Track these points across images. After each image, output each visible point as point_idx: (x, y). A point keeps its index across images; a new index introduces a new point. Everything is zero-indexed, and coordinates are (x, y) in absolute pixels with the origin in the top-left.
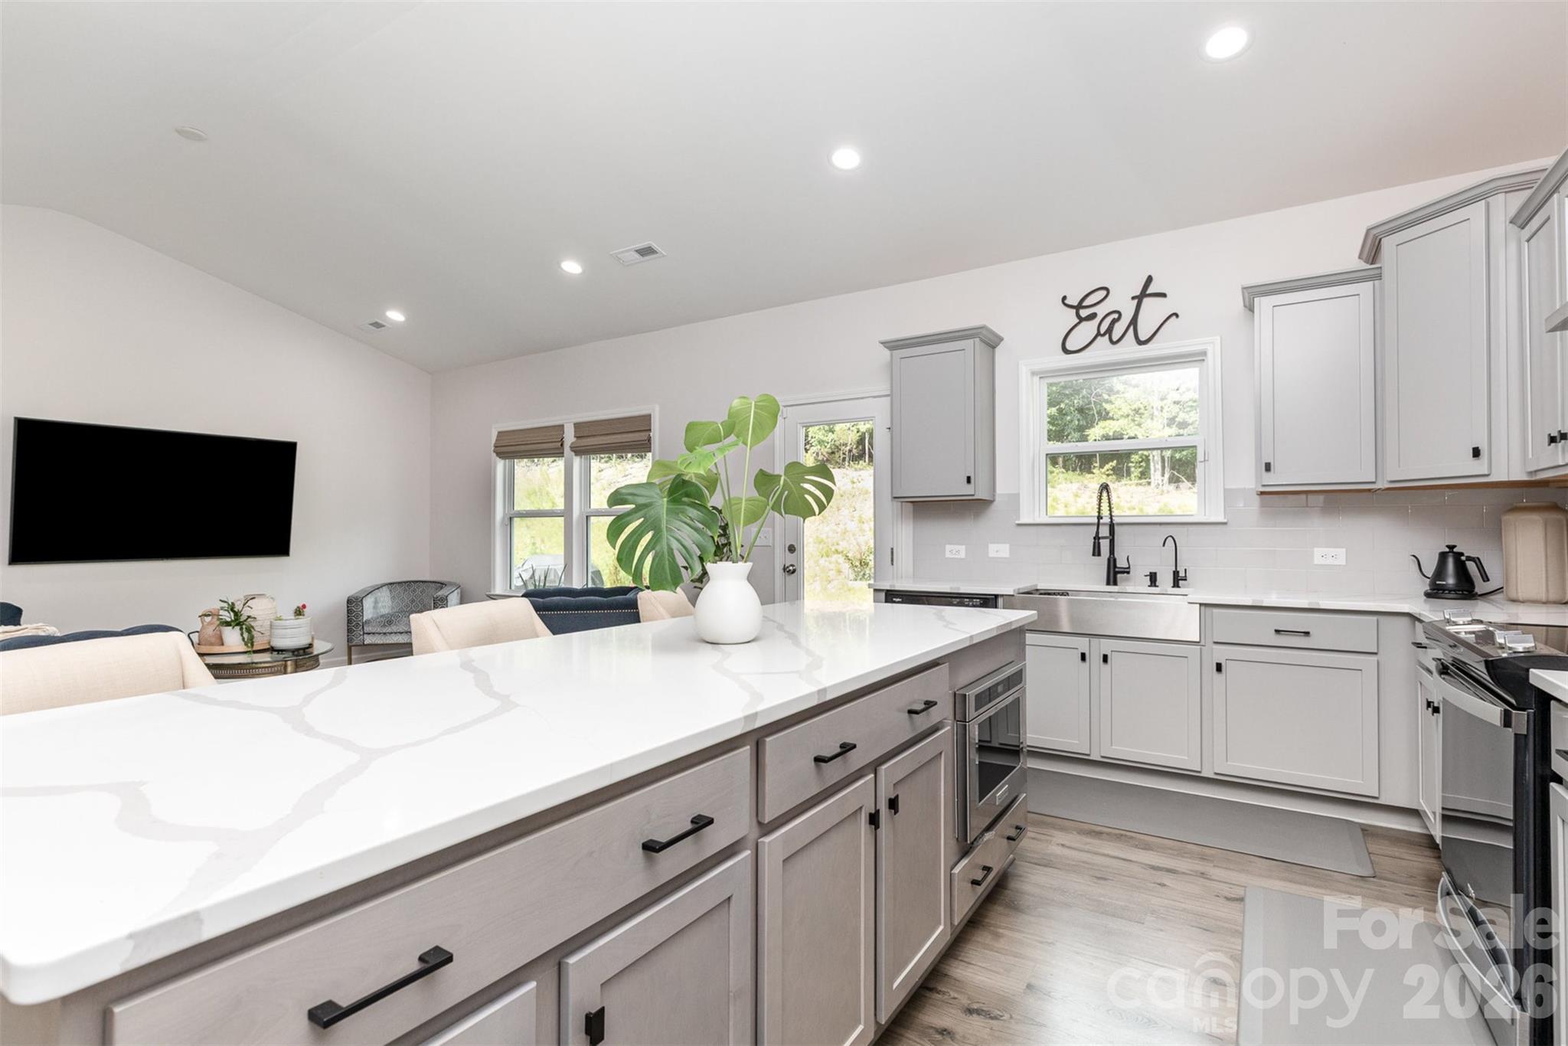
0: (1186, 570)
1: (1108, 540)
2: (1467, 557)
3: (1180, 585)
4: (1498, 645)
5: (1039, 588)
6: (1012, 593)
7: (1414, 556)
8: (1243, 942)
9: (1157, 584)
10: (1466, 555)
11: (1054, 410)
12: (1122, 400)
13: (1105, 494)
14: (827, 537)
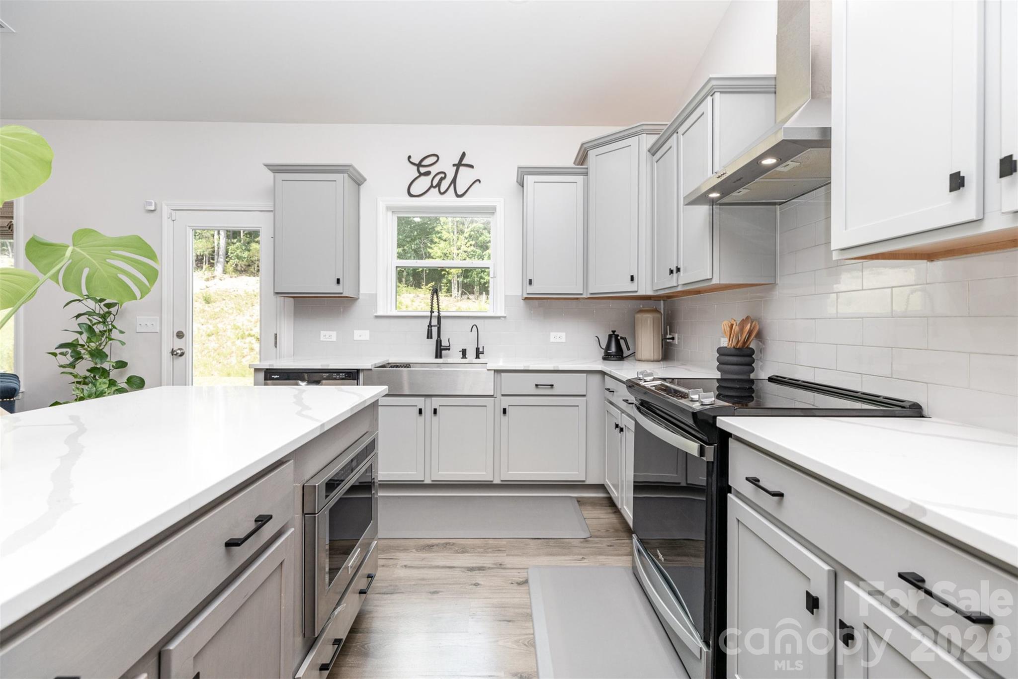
0: (483, 347)
1: (437, 328)
2: (621, 337)
3: (480, 357)
4: (690, 399)
5: (390, 362)
6: (370, 368)
7: (597, 337)
8: (533, 625)
9: (466, 357)
10: (620, 336)
11: (400, 250)
12: (438, 248)
13: (435, 296)
14: (243, 325)
